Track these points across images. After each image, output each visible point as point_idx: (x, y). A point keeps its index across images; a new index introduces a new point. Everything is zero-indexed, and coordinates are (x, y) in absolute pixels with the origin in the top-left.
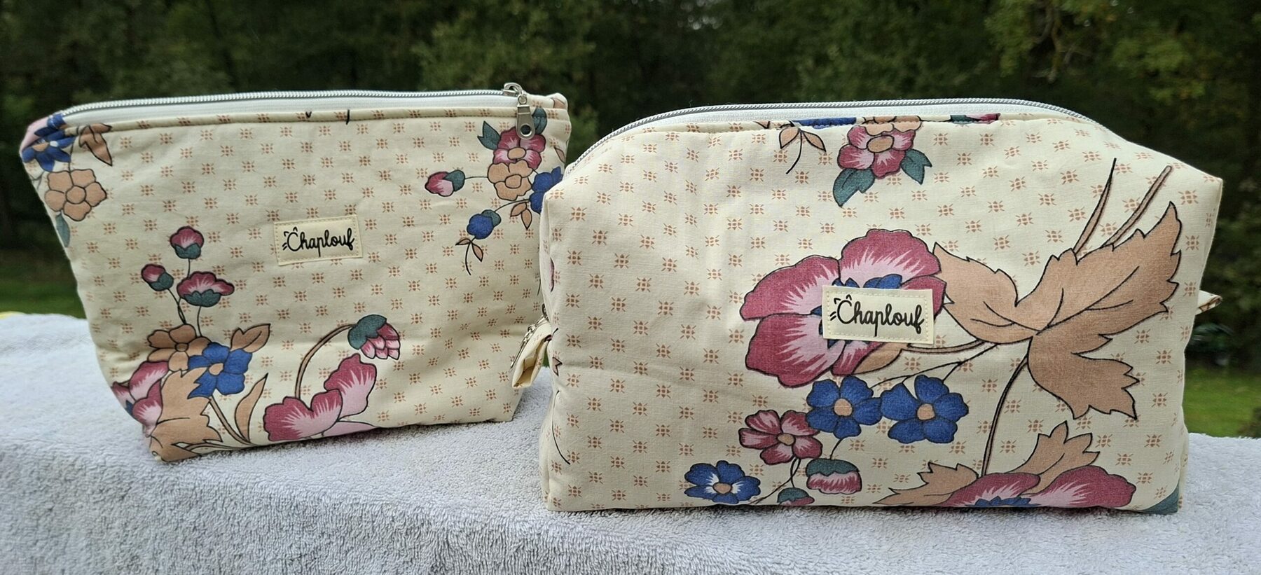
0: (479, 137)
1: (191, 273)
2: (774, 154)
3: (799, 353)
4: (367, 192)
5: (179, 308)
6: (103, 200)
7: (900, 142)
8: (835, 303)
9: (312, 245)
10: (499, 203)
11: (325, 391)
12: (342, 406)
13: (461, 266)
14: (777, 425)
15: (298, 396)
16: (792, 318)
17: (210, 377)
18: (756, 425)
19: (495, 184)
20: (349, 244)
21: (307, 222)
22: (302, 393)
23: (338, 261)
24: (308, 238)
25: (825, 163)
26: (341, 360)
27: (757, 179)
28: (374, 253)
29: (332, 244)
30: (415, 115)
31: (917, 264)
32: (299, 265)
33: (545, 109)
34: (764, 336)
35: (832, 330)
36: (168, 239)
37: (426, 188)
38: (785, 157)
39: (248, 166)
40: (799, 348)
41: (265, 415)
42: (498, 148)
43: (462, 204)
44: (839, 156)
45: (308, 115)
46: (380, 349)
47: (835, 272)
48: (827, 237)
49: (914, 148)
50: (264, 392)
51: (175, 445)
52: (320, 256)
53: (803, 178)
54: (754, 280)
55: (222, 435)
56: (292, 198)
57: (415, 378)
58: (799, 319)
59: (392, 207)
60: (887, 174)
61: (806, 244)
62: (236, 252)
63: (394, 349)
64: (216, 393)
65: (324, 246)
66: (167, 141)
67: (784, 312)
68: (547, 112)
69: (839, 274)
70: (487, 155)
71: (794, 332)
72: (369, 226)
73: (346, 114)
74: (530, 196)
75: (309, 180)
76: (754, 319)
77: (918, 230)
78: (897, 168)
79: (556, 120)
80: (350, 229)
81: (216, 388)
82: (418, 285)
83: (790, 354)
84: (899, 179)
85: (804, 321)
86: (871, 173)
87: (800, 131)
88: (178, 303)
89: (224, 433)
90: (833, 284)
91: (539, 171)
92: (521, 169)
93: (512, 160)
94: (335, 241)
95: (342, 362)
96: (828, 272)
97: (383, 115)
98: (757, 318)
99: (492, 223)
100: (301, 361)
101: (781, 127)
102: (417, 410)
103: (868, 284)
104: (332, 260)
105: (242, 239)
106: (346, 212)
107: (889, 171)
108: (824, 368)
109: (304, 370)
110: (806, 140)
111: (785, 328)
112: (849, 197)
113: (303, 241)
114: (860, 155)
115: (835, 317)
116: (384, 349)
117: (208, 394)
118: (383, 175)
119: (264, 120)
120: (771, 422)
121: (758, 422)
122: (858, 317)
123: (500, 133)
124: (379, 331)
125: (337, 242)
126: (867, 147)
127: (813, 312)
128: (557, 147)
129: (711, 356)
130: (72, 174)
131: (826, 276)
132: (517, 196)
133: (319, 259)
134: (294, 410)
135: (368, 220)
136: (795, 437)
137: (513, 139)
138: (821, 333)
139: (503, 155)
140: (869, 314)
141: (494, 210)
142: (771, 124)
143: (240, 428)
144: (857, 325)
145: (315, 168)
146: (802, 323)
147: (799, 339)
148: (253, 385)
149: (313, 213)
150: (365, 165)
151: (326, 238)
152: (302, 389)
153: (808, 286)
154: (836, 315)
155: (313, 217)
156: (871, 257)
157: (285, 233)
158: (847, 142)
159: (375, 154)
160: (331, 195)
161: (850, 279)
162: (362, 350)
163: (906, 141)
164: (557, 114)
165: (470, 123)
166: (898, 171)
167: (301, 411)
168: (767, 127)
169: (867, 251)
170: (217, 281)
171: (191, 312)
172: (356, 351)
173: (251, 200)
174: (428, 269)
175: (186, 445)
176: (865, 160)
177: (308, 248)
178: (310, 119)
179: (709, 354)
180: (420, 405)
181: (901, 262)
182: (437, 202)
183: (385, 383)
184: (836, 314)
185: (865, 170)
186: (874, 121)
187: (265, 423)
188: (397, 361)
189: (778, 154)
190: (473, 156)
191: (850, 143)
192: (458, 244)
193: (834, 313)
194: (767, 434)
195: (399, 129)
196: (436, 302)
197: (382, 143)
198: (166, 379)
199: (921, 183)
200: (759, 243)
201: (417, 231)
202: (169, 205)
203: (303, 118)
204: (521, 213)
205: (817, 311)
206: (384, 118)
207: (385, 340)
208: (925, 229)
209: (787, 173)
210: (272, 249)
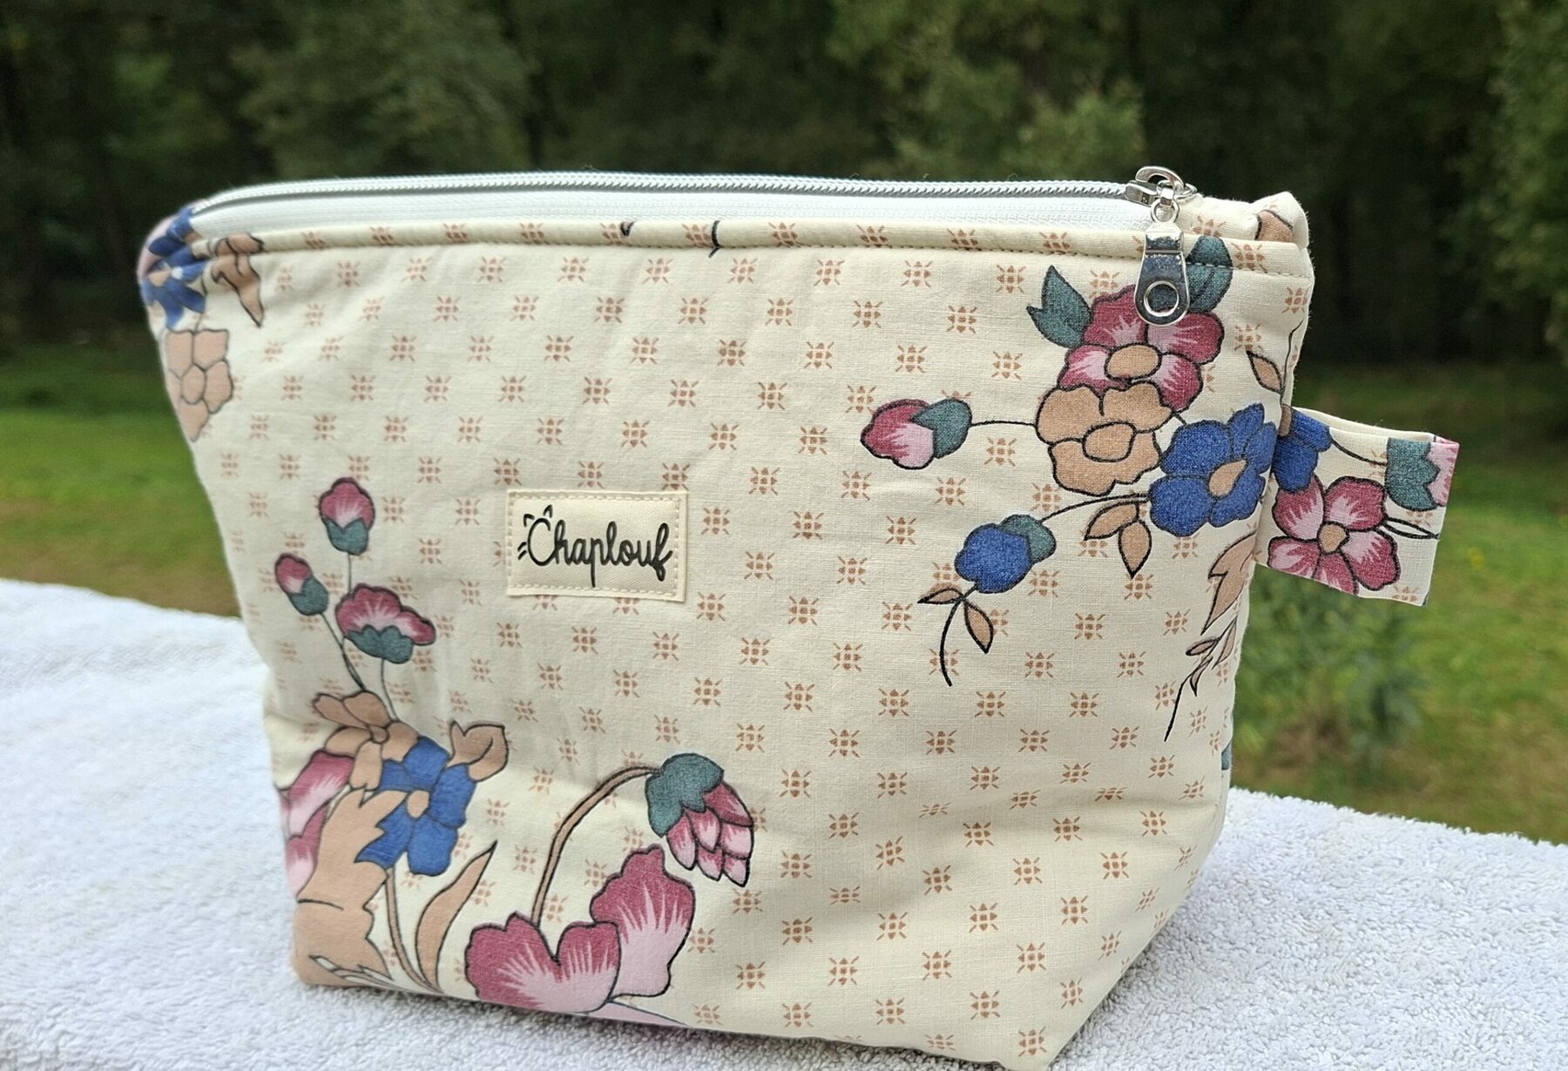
0: (1031, 310)
1: (354, 585)
4: (722, 435)
5: (345, 657)
6: (227, 401)
9: (578, 555)
10: (1057, 498)
11: (590, 921)
12: (618, 970)
13: (924, 661)
15: (535, 920)
17: (405, 821)
19: (1052, 445)
20: (658, 565)
21: (576, 495)
22: (545, 912)
23: (631, 605)
24: (570, 538)
26: (628, 852)
28: (712, 597)
29: (620, 558)
30: (874, 240)
32: (548, 600)
33: (1227, 241)
36: (317, 503)
37: (863, 442)
39: (480, 348)
41: (469, 947)
42: (1083, 342)
43: (950, 494)
45: (625, 231)
46: (705, 848)
50: (479, 887)
51: (314, 958)
52: (594, 585)
55: (389, 967)
56: (550, 432)
57: (797, 930)
59: (773, 481)
62: (429, 550)
63: (737, 857)
64: (402, 864)
65: (604, 562)
66: (349, 280)
68: (1232, 251)
70: (1048, 360)
72: (712, 525)
73: (709, 232)
74: (1153, 487)
75: (595, 390)
79: (1256, 276)
80: (664, 526)
81: (406, 849)
82: (809, 697)
88: (341, 647)
89: (393, 963)
91: (1191, 416)
92: (1140, 409)
93: (1117, 379)
94: (629, 554)
95: (629, 857)
97: (794, 235)
99: (1029, 552)
100: (554, 831)
102: (788, 1016)
104: (619, 599)
105: (439, 521)
106: (663, 481)
109: (559, 857)
113: (560, 543)
116: (713, 852)
117: (388, 863)
118: (768, 392)
119: (533, 238)
123: (1090, 302)
124: (707, 797)
125: (632, 556)
128: (1254, 350)
130: (198, 338)
132: (1115, 482)
133: (592, 592)
134: (524, 953)
135: (712, 509)
137: (1129, 321)
139: (1093, 364)
141: (1038, 518)
143: (423, 962)
145: (616, 364)
148: (465, 862)
149: (590, 476)
150: (731, 362)
151: (610, 543)
152: (548, 903)
155: (590, 484)
157: (527, 516)
159: (761, 338)
160: (635, 434)
162: (668, 840)
164: (1261, 257)
165: (1011, 270)
167: (536, 958)
170: (404, 610)
171: (368, 667)
172: (656, 840)
173: (469, 431)
174: (838, 657)
175: (330, 966)
177: (568, 561)
178: (628, 239)
180: (797, 1007)
182: (887, 482)
183: (710, 941)
187: (467, 966)
188: (742, 891)
190: (1008, 363)
192: (925, 600)
195: (829, 273)
196: (849, 748)
197: (779, 311)
198: (337, 804)
201: (825, 552)
202: (323, 424)
203: (614, 235)
204: (1120, 530)
206: (800, 245)
207: (721, 822)
210: (498, 553)
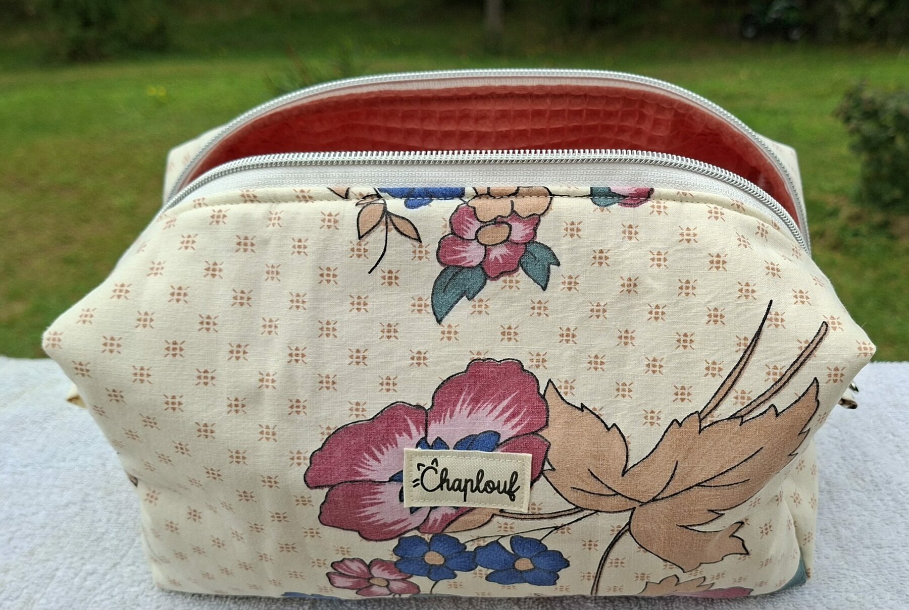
2: (351, 246)
3: (378, 517)
7: (519, 232)
8: (419, 469)
14: (366, 570)
16: (367, 486)
18: (344, 570)
25: (420, 258)
27: (328, 281)
31: (522, 414)
34: (336, 503)
35: (414, 497)
38: (365, 250)
40: (378, 513)
44: (439, 249)
47: (421, 428)
48: (417, 372)
49: (538, 240)
53: (391, 279)
54: (322, 433)
58: (375, 487)
60: (502, 274)
61: (388, 383)
67: (358, 478)
69: (426, 432)
71: (371, 499)
76: (320, 487)
77: (532, 361)
78: (515, 266)
84: (517, 282)
85: (382, 488)
86: (481, 272)
87: (385, 212)
90: (417, 447)
96: (413, 428)
98: (325, 486)
101: (364, 198)
103: (460, 445)
107: (505, 270)
108: (409, 528)
110: (392, 227)
111: (361, 496)
112: (452, 307)
114: (468, 249)
115: (418, 484)
120: (359, 568)
121: (345, 567)
126: (476, 237)
127: (392, 479)
129: (279, 517)
131: (410, 435)
136: (388, 580)
138: (402, 501)
140: (457, 481)
142: (350, 194)
146: (379, 490)
147: (376, 506)
153: (387, 448)
154: (419, 482)
156: (468, 405)
158: (448, 230)
161: (439, 438)
163: (528, 231)
166: (516, 270)
168: (346, 196)
169: (464, 393)
176: (473, 254)
179: (276, 516)
181: (504, 412)
185: (473, 267)
186: (489, 194)
189: (356, 247)
191: (453, 233)
193: (417, 480)
194: (357, 577)
199: (544, 289)
200: (327, 383)
205: (397, 478)
208: (541, 360)
209: (370, 273)
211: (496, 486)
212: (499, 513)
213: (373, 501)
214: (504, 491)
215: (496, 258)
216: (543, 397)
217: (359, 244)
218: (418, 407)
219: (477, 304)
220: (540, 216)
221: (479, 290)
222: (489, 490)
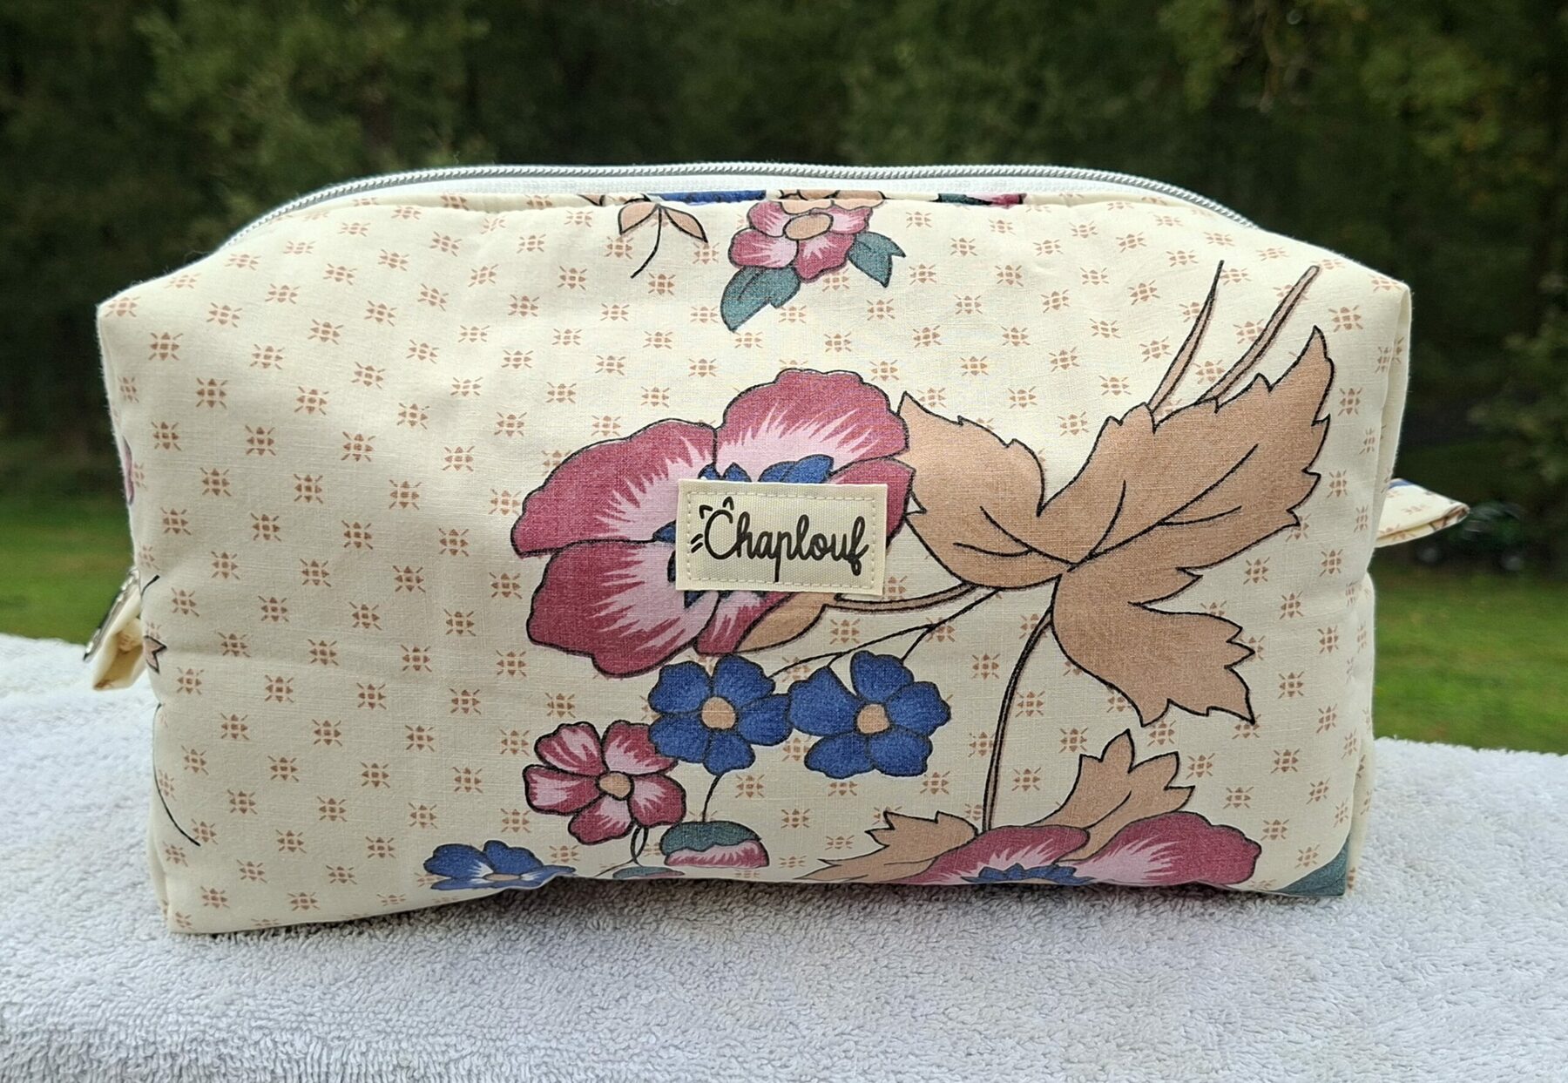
2: (608, 242)
3: (631, 616)
7: (843, 223)
8: (702, 517)
14: (596, 751)
16: (616, 549)
18: (556, 756)
25: (705, 260)
27: (572, 286)
31: (866, 435)
34: (561, 586)
35: (694, 572)
38: (629, 248)
40: (630, 607)
44: (732, 246)
47: (706, 452)
48: (700, 384)
49: (871, 230)
53: (663, 285)
54: (547, 464)
58: (630, 551)
60: (822, 272)
61: (656, 396)
67: (601, 536)
69: (714, 456)
71: (620, 577)
76: (537, 552)
77: (875, 371)
78: (841, 261)
83: (613, 618)
84: (845, 279)
85: (640, 554)
86: (792, 273)
87: (659, 207)
90: (700, 476)
96: (693, 452)
98: (545, 551)
101: (626, 203)
103: (769, 474)
107: (827, 266)
108: (680, 643)
110: (668, 221)
111: (601, 570)
112: (751, 315)
114: (772, 246)
115: (700, 545)
120: (585, 748)
121: (559, 749)
122: (744, 545)
126: (784, 233)
127: (657, 537)
129: (460, 624)
131: (688, 461)
136: (631, 778)
138: (672, 578)
140: (765, 539)
142: (607, 200)
144: (742, 562)
146: (636, 558)
147: (628, 591)
153: (651, 480)
154: (701, 542)
156: (781, 423)
158: (746, 224)
161: (734, 465)
163: (856, 222)
166: (842, 265)
168: (601, 202)
169: (773, 410)
176: (780, 253)
179: (455, 619)
181: (836, 432)
184: (702, 540)
185: (781, 269)
186: (799, 195)
189: (615, 244)
191: (752, 227)
193: (699, 536)
194: (578, 775)
199: (885, 285)
200: (561, 394)
205: (666, 534)
208: (888, 370)
209: (633, 277)
211: (829, 544)
212: (833, 603)
213: (623, 582)
214: (843, 555)
215: (812, 253)
216: (898, 414)
217: (620, 240)
218: (702, 425)
219: (788, 312)
220: (871, 208)
221: (790, 297)
222: (818, 553)
